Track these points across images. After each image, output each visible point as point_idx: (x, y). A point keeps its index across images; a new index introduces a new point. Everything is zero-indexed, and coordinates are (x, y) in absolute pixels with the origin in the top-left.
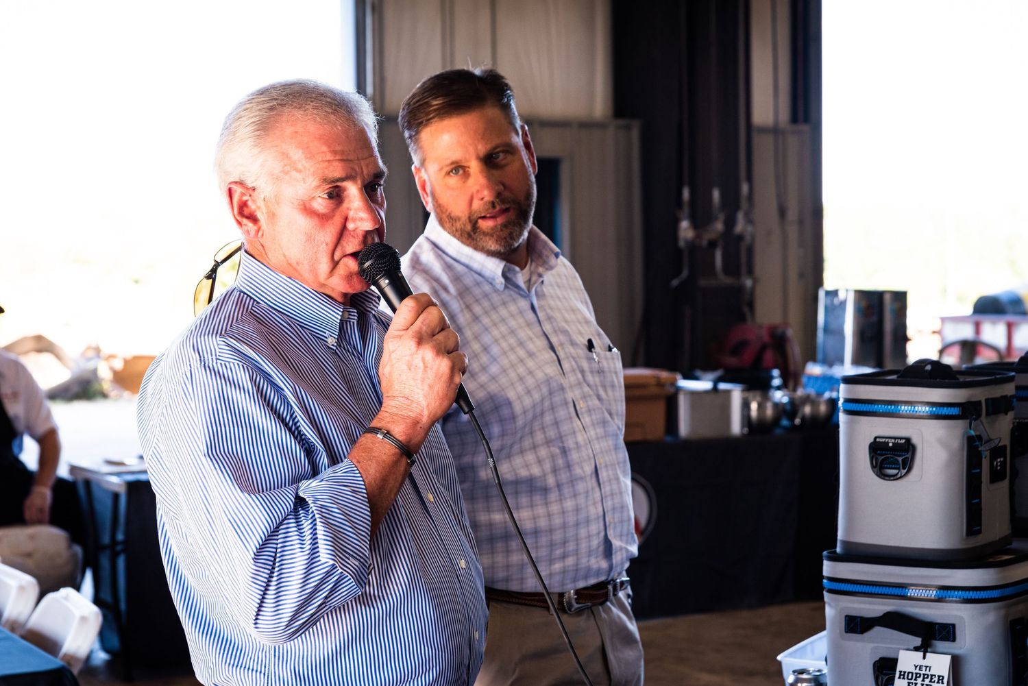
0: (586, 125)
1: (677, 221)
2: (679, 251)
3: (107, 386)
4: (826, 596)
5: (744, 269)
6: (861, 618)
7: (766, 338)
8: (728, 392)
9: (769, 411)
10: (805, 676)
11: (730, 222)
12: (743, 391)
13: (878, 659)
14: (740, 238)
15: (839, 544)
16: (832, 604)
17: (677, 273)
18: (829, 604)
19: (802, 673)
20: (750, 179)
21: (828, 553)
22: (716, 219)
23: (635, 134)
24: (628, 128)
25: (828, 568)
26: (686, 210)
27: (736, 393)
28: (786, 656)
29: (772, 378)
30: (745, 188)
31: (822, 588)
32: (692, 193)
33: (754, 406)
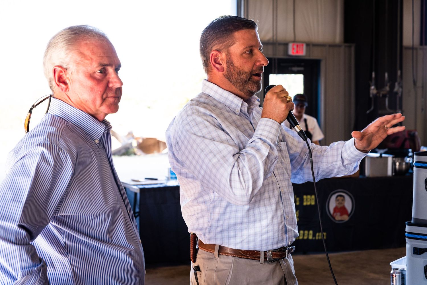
0: (332, 46)
1: (369, 86)
2: (370, 99)
3: (136, 150)
4: (407, 240)
5: (398, 107)
6: (420, 248)
7: (406, 136)
8: (387, 158)
9: (404, 166)
10: (397, 271)
11: (392, 87)
12: (393, 158)
13: (426, 265)
14: (397, 93)
15: (412, 219)
16: (409, 243)
17: (369, 108)
18: (408, 243)
19: (396, 270)
20: (401, 69)
21: (408, 222)
22: (387, 85)
23: (353, 49)
24: (350, 47)
25: (407, 228)
26: (373, 81)
27: (390, 159)
28: (393, 263)
29: (409, 152)
30: (399, 72)
31: (405, 236)
32: (376, 75)
33: (397, 164)
